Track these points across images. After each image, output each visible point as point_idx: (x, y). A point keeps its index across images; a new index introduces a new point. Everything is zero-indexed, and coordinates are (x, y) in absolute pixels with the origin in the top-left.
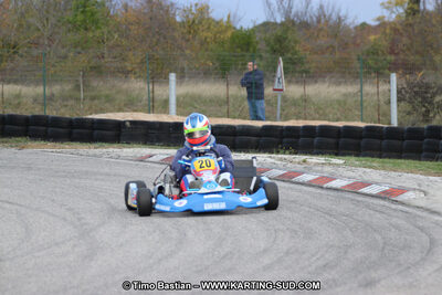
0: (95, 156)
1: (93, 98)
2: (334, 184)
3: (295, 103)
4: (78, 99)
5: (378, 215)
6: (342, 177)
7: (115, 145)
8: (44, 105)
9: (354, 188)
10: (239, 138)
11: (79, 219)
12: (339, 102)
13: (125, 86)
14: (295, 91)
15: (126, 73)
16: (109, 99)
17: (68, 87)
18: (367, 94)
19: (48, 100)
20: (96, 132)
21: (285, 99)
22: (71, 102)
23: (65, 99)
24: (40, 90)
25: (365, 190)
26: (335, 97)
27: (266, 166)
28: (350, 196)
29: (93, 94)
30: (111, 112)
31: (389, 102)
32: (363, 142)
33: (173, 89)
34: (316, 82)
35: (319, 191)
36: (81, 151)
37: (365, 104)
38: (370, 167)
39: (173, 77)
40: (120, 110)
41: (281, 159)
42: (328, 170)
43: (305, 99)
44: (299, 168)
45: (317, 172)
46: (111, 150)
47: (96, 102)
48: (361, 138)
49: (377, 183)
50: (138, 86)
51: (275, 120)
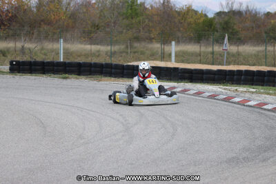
1: (135, 52)
2: (250, 103)
3: (233, 55)
4: (127, 53)
5: (271, 121)
6: (254, 100)
8: (111, 57)
9: (260, 106)
10: (205, 76)
12: (255, 55)
13: (150, 46)
14: (233, 49)
15: (151, 40)
16: (143, 53)
17: (123, 47)
18: (269, 51)
19: (113, 54)
21: (228, 53)
22: (124, 54)
23: (121, 52)
24: (109, 48)
25: (265, 107)
26: (254, 52)
27: (217, 93)
28: (258, 110)
29: (135, 50)
32: (266, 78)
33: (173, 48)
34: (244, 44)
35: (243, 107)
37: (268, 56)
38: (269, 94)
41: (225, 89)
42: (247, 95)
43: (239, 54)
44: (233, 94)
45: (242, 97)
47: (136, 54)
48: (265, 76)
49: (271, 104)
50: (157, 46)
51: (223, 65)
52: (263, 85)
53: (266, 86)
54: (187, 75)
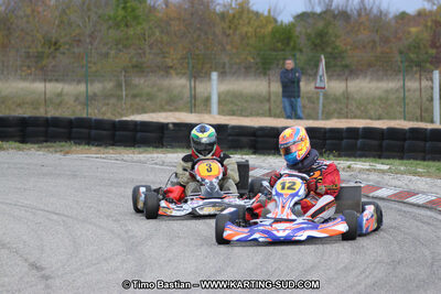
0: (140, 162)
1: (135, 96)
2: (380, 193)
3: (336, 100)
5: (426, 228)
6: (388, 186)
7: (160, 150)
9: (401, 197)
11: (126, 232)
12: (380, 99)
13: (166, 82)
14: (336, 87)
15: (167, 70)
16: (151, 97)
17: (109, 85)
18: (409, 90)
19: (90, 99)
20: (139, 135)
21: (326, 96)
22: (113, 100)
23: (106, 97)
25: (412, 200)
26: (378, 92)
28: (397, 206)
29: (135, 92)
30: (153, 111)
31: (431, 100)
32: (407, 143)
33: (215, 86)
34: (357, 77)
36: (126, 157)
37: (407, 101)
38: (415, 174)
39: (214, 75)
40: (162, 109)
43: (347, 96)
46: (155, 155)
47: (138, 100)
48: (405, 140)
49: (423, 193)
51: (316, 119)
52: (401, 158)
53: (409, 158)
54: (245, 139)
